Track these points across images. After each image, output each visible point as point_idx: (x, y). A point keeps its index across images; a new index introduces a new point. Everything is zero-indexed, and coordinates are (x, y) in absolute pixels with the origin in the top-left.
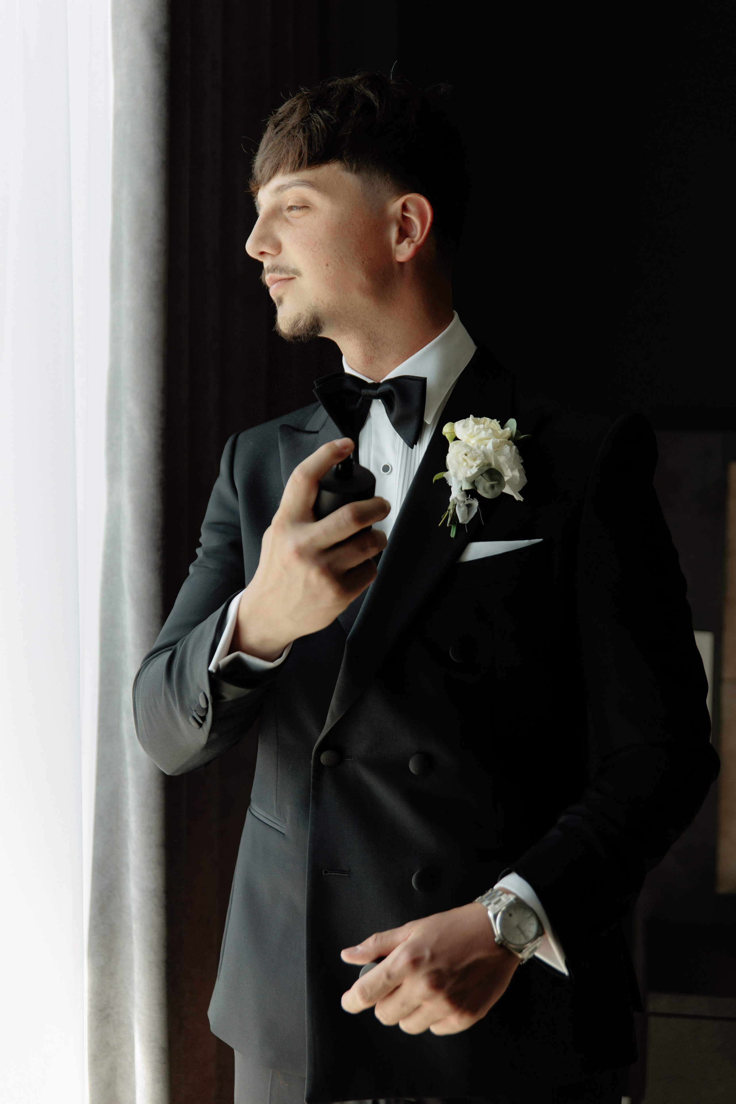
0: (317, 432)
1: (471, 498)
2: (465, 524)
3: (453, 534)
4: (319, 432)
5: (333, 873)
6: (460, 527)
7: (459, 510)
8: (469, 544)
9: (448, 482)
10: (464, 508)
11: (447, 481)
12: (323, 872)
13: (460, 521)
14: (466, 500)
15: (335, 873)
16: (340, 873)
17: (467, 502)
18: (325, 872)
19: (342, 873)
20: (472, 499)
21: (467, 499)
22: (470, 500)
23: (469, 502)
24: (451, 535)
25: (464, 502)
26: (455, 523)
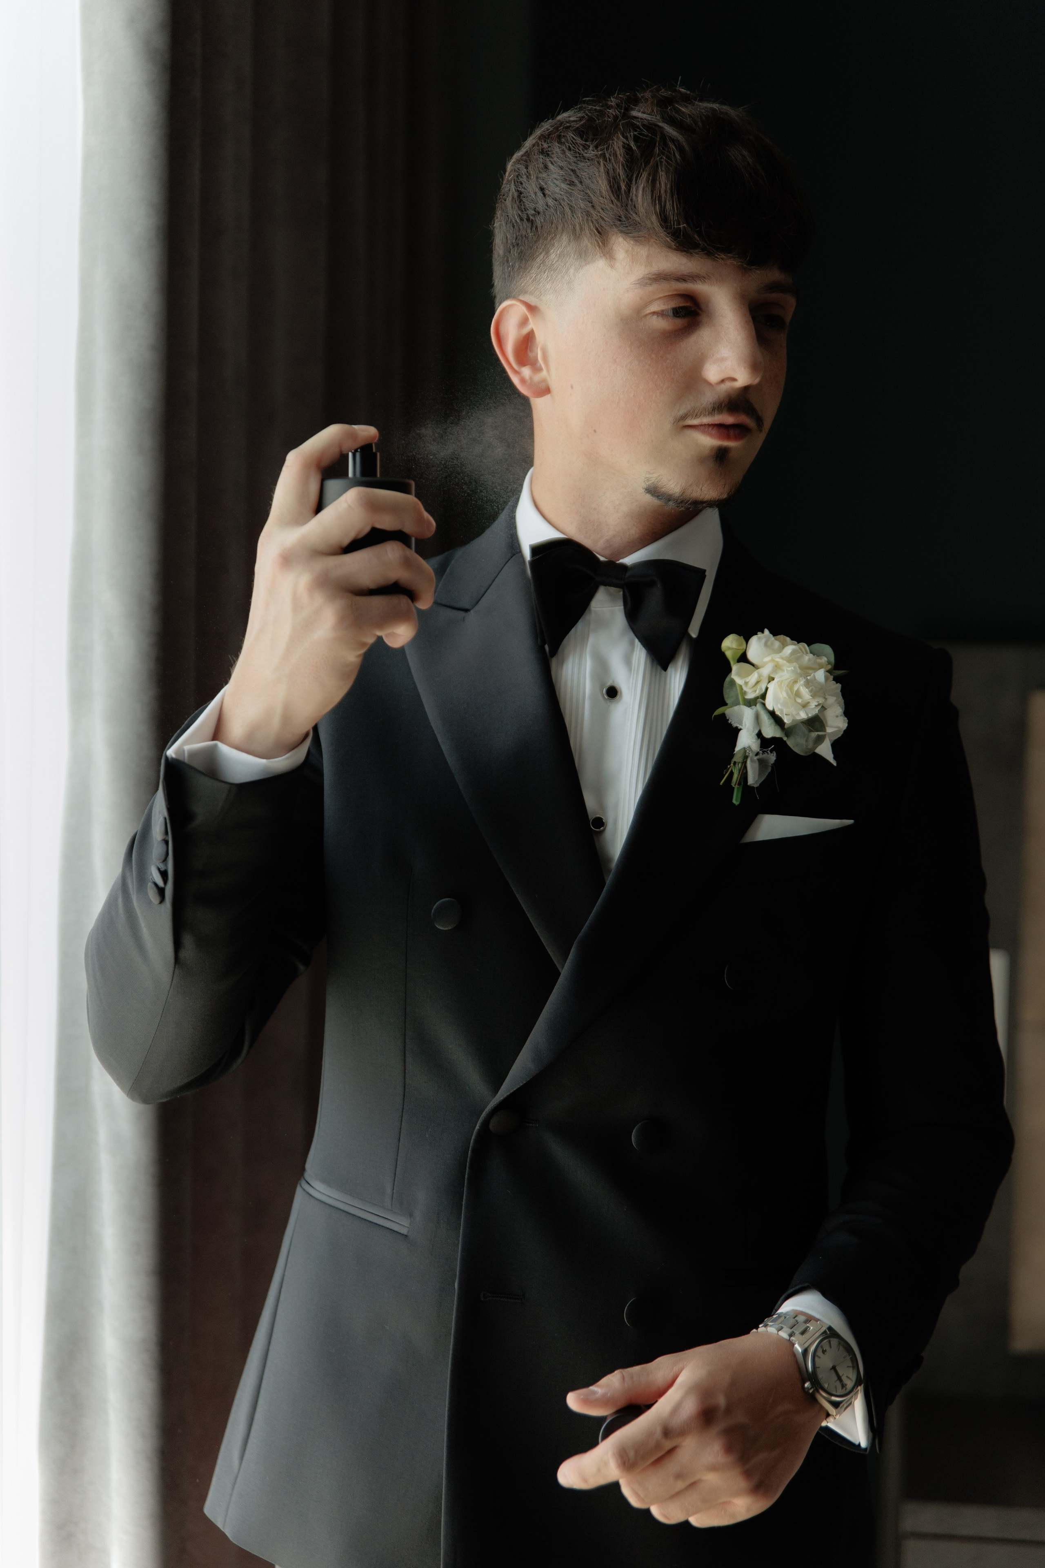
0: (467, 610)
2: (753, 787)
3: (736, 801)
4: (472, 611)
5: (497, 1297)
6: (747, 789)
7: (751, 765)
8: (760, 816)
9: (729, 722)
10: (757, 765)
11: (728, 720)
12: (482, 1295)
13: (750, 782)
14: (761, 752)
15: (500, 1297)
16: (508, 1298)
17: (761, 756)
18: (485, 1296)
19: (511, 1298)
21: (764, 752)
22: (768, 753)
23: (765, 755)
24: (734, 801)
25: (757, 754)
26: (742, 783)
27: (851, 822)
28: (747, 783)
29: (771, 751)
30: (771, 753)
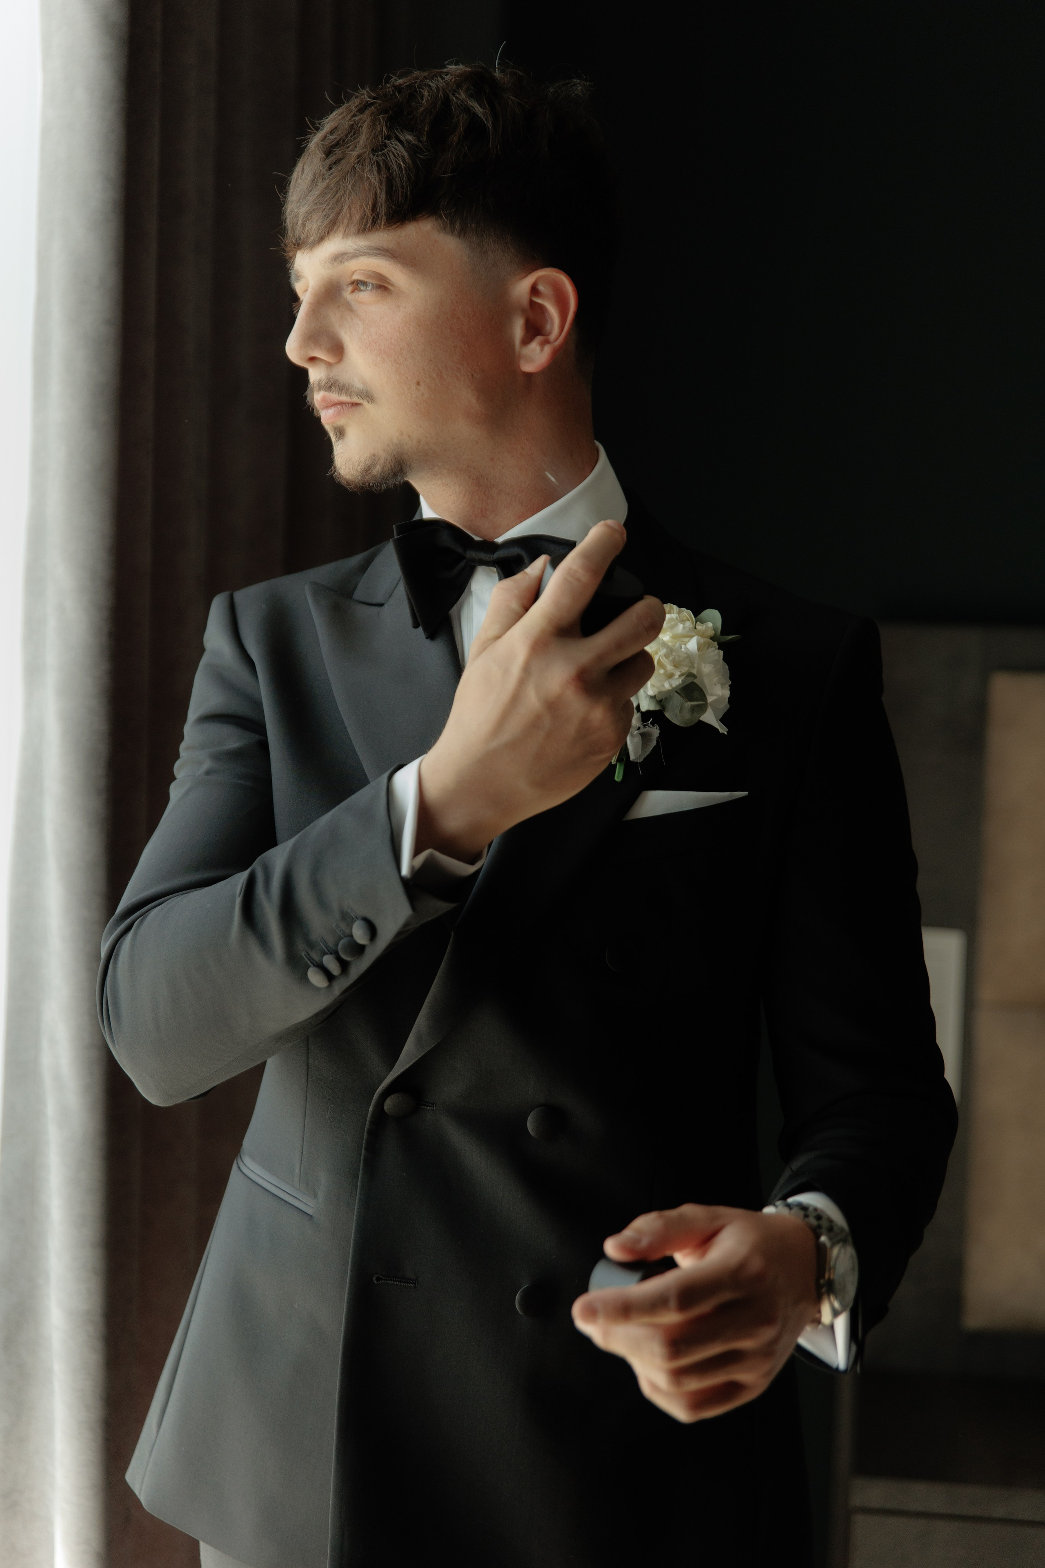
0: (381, 605)
1: (651, 723)
2: (637, 763)
3: (619, 779)
4: (385, 605)
5: (390, 1280)
6: (630, 766)
7: (632, 741)
8: (644, 793)
10: (638, 739)
12: (374, 1278)
13: (632, 757)
14: (642, 726)
15: (394, 1281)
16: (400, 1282)
17: (643, 730)
18: (378, 1279)
19: (405, 1282)
20: (651, 726)
21: (645, 726)
22: (649, 726)
23: (647, 729)
24: (616, 778)
25: (639, 729)
26: (625, 760)
27: (746, 793)
28: (630, 758)
29: (653, 724)
30: (653, 726)
